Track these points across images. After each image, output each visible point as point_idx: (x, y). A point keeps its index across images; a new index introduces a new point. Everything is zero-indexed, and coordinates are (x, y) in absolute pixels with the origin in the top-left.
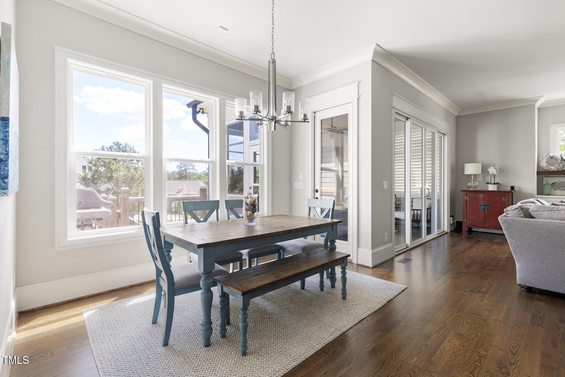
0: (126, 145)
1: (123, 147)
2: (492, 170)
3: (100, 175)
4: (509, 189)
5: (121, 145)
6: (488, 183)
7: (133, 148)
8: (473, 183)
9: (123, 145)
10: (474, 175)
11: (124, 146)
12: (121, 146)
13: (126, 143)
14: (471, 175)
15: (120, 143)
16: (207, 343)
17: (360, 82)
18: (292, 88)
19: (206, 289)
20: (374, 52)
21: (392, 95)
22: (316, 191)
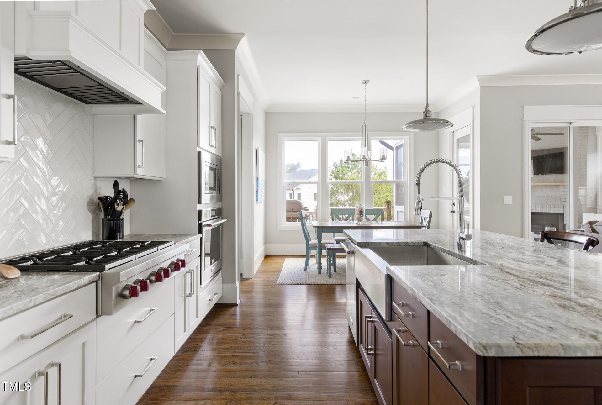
16: (320, 273)
17: (474, 107)
18: (438, 111)
19: (319, 247)
20: (481, 80)
21: (523, 108)
22: (454, 204)
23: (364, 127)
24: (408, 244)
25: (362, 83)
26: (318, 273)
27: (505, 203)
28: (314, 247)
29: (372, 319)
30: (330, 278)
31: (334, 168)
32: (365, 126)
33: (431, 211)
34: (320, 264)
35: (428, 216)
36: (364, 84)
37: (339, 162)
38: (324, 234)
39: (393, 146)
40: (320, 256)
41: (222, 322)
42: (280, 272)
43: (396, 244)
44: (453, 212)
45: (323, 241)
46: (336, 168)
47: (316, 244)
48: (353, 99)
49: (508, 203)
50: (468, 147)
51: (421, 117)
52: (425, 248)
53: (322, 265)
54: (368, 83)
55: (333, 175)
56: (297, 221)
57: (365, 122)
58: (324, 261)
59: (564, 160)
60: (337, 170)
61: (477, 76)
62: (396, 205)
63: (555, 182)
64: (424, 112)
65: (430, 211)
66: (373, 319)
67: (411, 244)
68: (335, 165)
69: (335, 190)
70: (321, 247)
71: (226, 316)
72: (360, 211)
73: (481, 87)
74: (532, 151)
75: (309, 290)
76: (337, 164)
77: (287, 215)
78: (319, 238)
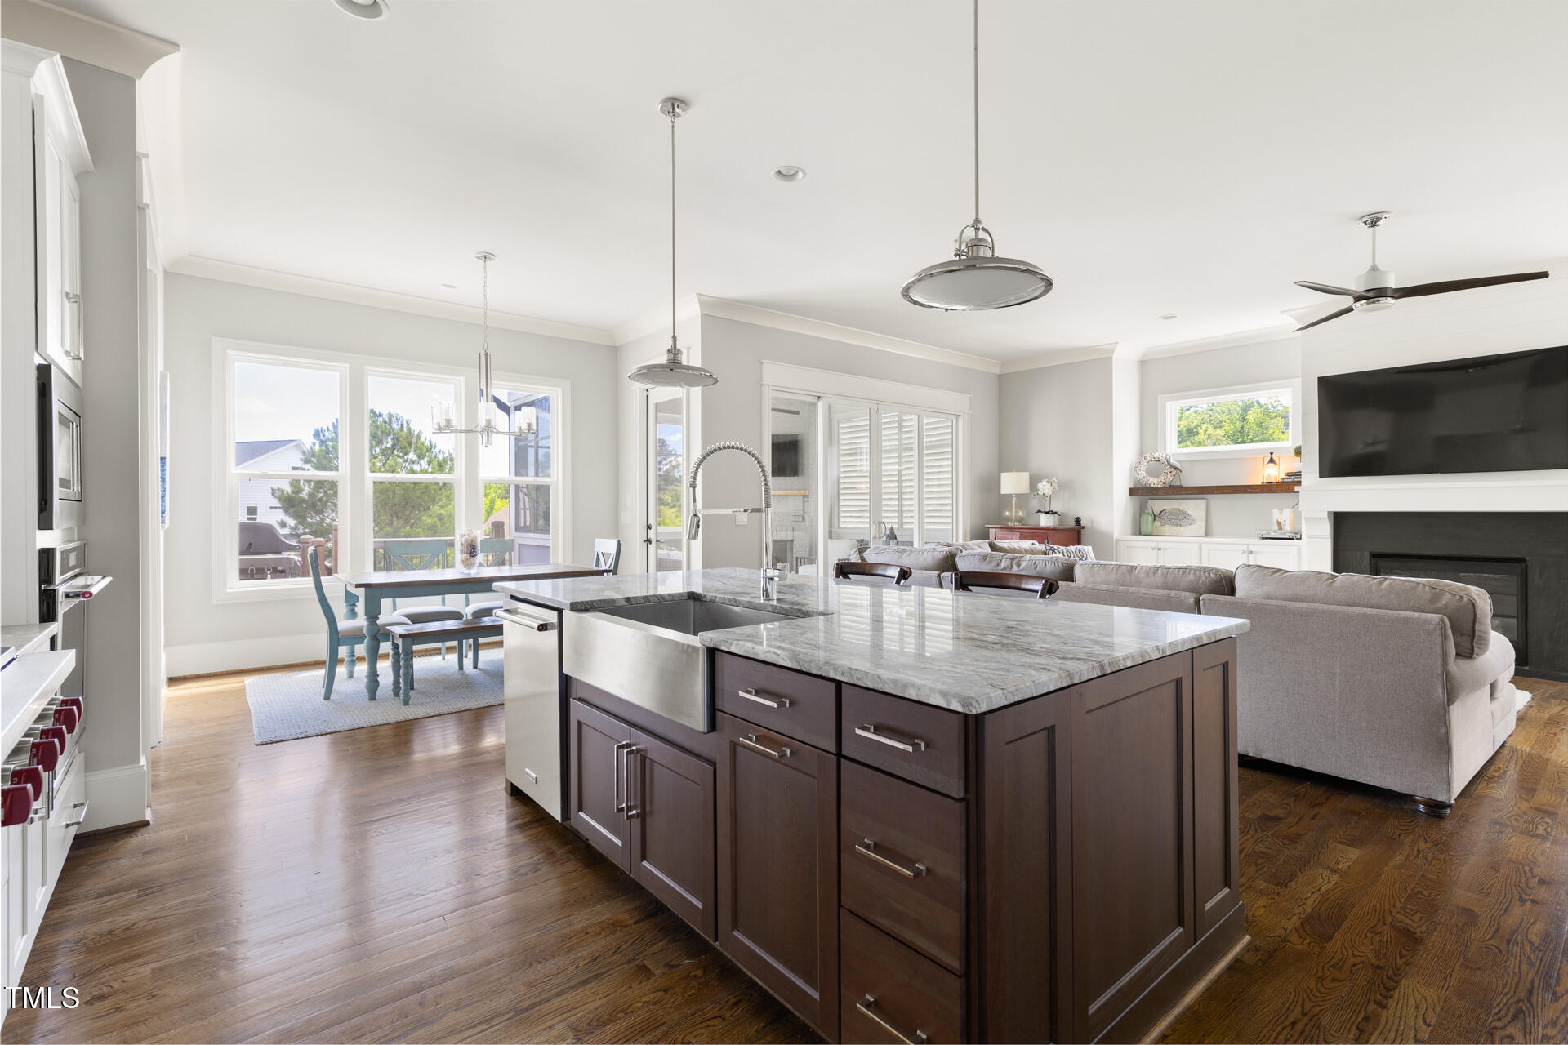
0: (391, 416)
1: (385, 422)
2: (1044, 487)
3: (332, 490)
4: (1072, 524)
5: (380, 416)
6: (1039, 511)
7: (408, 424)
8: (1016, 512)
9: (385, 416)
10: (1017, 495)
11: (387, 420)
12: (380, 419)
13: (392, 412)
14: (1011, 495)
15: (378, 413)
16: (373, 697)
17: (690, 348)
18: (617, 345)
19: (370, 636)
20: (702, 304)
21: (762, 363)
22: (649, 527)
23: (483, 356)
24: (663, 599)
25: (478, 258)
26: (367, 697)
27: (737, 523)
28: (354, 637)
29: (634, 748)
30: (408, 705)
31: (317, 442)
32: (486, 354)
33: (619, 541)
34: (373, 676)
35: (614, 551)
36: (483, 262)
37: (331, 429)
38: (386, 603)
39: (509, 404)
40: (374, 656)
41: (117, 880)
42: (249, 712)
43: (643, 601)
44: (648, 541)
45: (382, 620)
46: (322, 443)
47: (361, 629)
48: (443, 287)
49: (742, 523)
50: (677, 422)
51: (663, 359)
52: (691, 603)
53: (379, 679)
54: (490, 259)
55: (314, 460)
56: (266, 578)
57: (486, 347)
58: (385, 667)
59: (800, 454)
60: (324, 448)
61: (698, 294)
62: (516, 531)
63: (781, 489)
64: (669, 351)
65: (617, 541)
66: (638, 747)
67: (667, 598)
68: (319, 435)
69: (321, 500)
70: (378, 634)
71: (124, 862)
72: (470, 545)
73: (702, 315)
74: (772, 436)
75: (335, 744)
76: (327, 434)
77: (241, 561)
78: (373, 613)
